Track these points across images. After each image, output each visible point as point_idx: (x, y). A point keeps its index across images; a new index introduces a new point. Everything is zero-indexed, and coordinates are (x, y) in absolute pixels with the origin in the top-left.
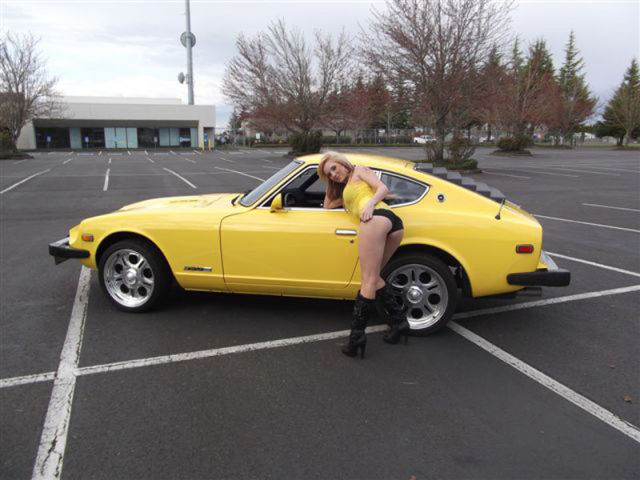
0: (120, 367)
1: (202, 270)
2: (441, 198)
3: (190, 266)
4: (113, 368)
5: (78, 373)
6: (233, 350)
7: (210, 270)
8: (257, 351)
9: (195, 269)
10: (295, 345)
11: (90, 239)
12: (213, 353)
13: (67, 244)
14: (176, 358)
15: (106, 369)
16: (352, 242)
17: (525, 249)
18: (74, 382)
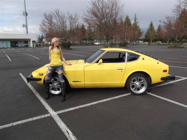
0: (67, 111)
1: (78, 82)
2: (143, 59)
3: (74, 81)
4: (65, 111)
5: (57, 113)
6: (95, 103)
7: (81, 82)
8: (101, 103)
9: (76, 82)
10: (110, 100)
11: (42, 75)
12: (90, 104)
14: (81, 106)
15: (64, 111)
16: (122, 71)
17: (165, 71)
18: (57, 116)
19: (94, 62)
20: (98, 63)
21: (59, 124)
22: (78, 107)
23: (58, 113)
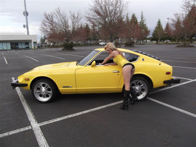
0: (52, 122)
1: (69, 87)
2: (143, 60)
3: (65, 86)
4: (50, 122)
5: (39, 125)
6: (86, 112)
7: (72, 87)
8: (94, 111)
9: (66, 87)
10: (104, 108)
11: (28, 80)
12: (80, 113)
13: (18, 82)
14: (70, 116)
15: (48, 123)
16: (118, 74)
17: (168, 73)
18: (40, 129)
19: (86, 64)
20: (91, 66)
21: (38, 140)
22: (66, 116)
23: (41, 125)
